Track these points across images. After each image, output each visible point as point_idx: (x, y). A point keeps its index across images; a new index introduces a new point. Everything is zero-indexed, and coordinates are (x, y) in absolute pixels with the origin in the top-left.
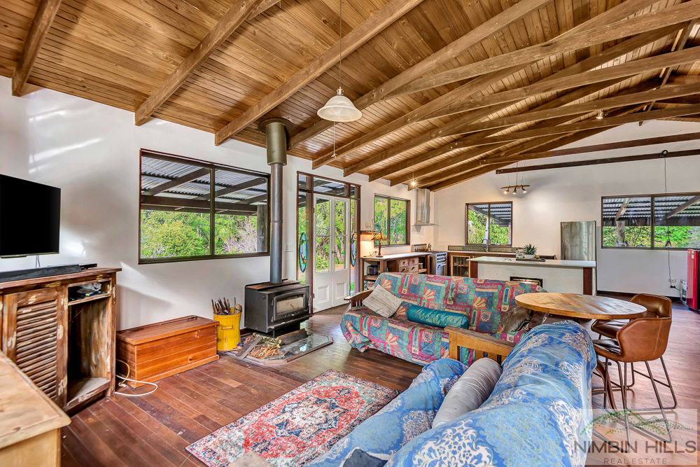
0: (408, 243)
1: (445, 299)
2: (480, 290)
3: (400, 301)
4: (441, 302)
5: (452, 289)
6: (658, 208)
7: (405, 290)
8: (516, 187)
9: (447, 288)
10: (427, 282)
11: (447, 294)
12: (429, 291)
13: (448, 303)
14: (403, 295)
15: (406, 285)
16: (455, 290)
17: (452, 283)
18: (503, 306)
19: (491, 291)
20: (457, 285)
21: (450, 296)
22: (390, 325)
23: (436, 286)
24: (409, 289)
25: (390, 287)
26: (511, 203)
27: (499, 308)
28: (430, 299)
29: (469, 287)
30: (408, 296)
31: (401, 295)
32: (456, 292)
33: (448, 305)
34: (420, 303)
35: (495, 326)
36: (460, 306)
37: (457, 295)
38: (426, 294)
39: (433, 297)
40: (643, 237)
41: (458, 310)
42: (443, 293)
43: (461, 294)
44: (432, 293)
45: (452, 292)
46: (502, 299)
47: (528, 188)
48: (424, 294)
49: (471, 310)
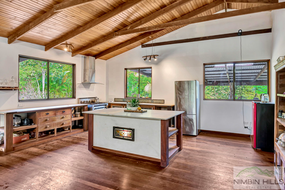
0: (74, 97)
6: (238, 75)
8: (150, 56)
26: (151, 68)
40: (244, 92)
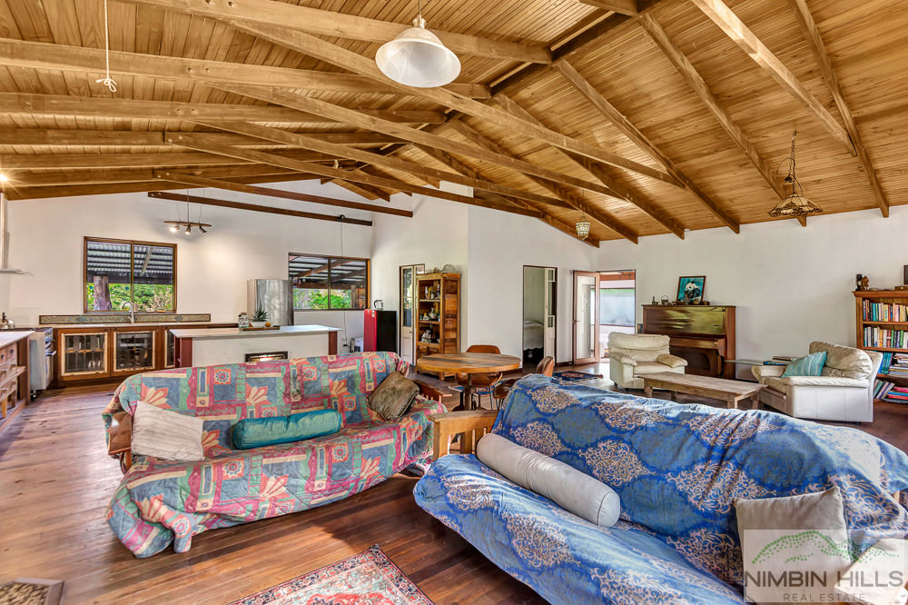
1: (287, 395)
2: (334, 370)
3: (198, 422)
4: (280, 402)
5: (295, 378)
7: (204, 399)
8: (192, 224)
9: (287, 377)
10: (248, 375)
11: (287, 387)
12: (255, 389)
13: (293, 400)
14: (199, 409)
15: (203, 390)
16: (299, 378)
17: (292, 369)
18: (367, 385)
19: (348, 369)
20: (301, 371)
21: (293, 390)
22: (265, 461)
23: (266, 379)
24: (211, 395)
25: (164, 400)
26: (174, 246)
27: (362, 388)
28: (261, 403)
29: (319, 369)
30: (212, 409)
31: (196, 411)
32: (301, 381)
33: (294, 404)
34: (244, 414)
35: (364, 412)
36: (313, 400)
37: (303, 386)
38: (252, 395)
39: (265, 398)
41: (311, 407)
42: (281, 386)
43: (309, 382)
44: (263, 391)
45: (295, 381)
46: (364, 376)
47: (209, 228)
48: (248, 396)
49: (330, 401)
